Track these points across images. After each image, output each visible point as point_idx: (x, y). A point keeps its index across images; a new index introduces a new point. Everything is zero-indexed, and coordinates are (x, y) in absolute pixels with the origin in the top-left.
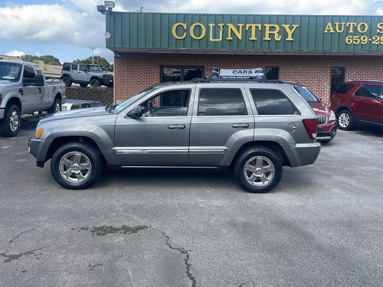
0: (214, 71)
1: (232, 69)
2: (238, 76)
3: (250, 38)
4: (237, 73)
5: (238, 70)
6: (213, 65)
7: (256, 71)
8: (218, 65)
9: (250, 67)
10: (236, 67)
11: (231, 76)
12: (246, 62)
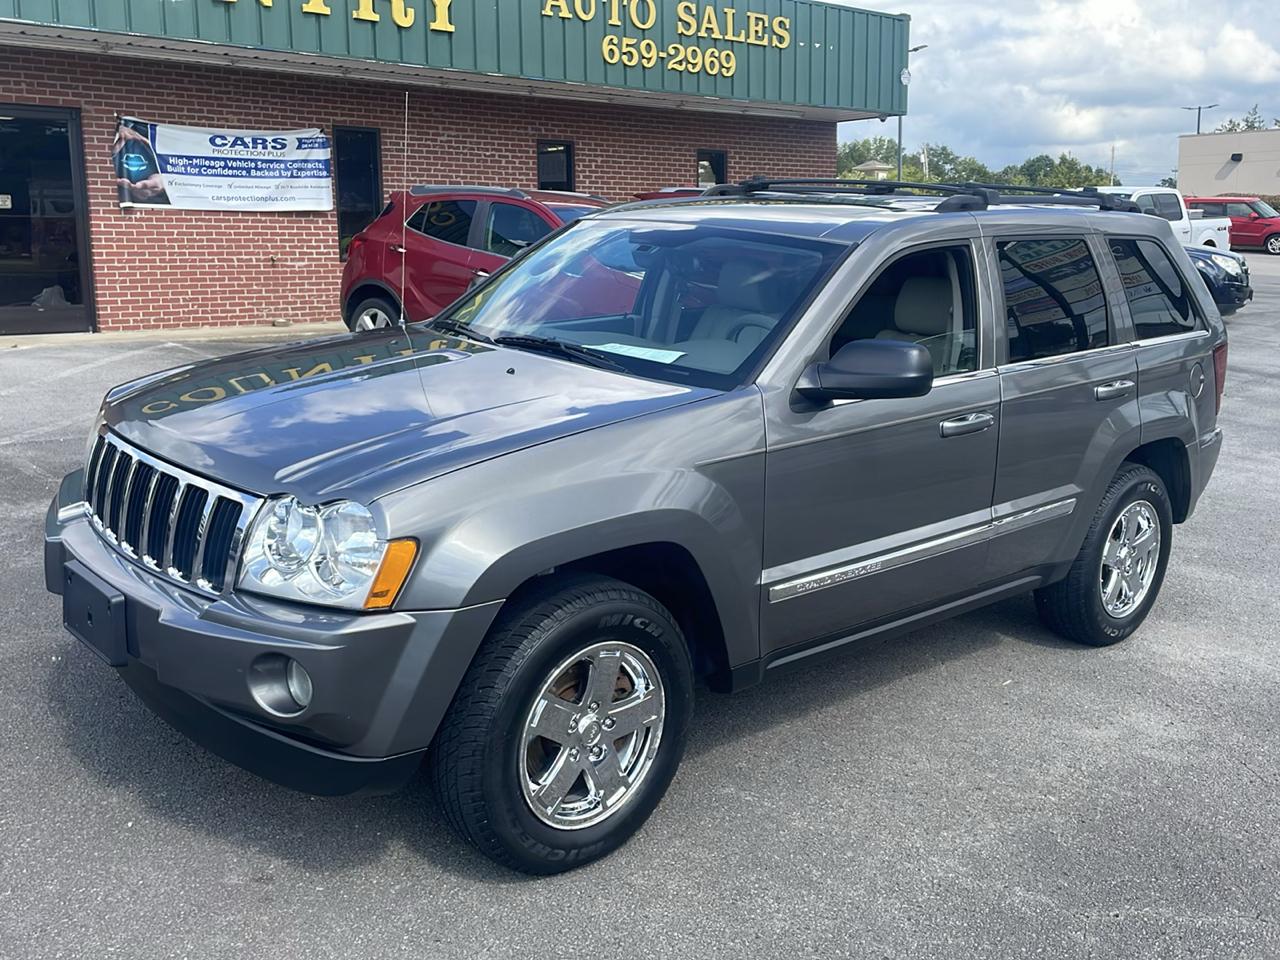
0: (127, 132)
1: (204, 125)
2: (234, 156)
3: (304, 5)
4: (227, 147)
5: (231, 134)
6: (121, 106)
7: (299, 140)
8: (142, 107)
9: (274, 123)
10: (219, 120)
11: (206, 158)
12: (258, 102)
